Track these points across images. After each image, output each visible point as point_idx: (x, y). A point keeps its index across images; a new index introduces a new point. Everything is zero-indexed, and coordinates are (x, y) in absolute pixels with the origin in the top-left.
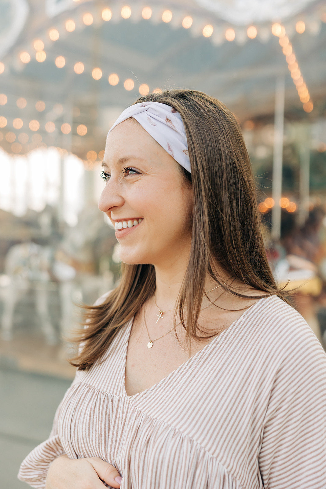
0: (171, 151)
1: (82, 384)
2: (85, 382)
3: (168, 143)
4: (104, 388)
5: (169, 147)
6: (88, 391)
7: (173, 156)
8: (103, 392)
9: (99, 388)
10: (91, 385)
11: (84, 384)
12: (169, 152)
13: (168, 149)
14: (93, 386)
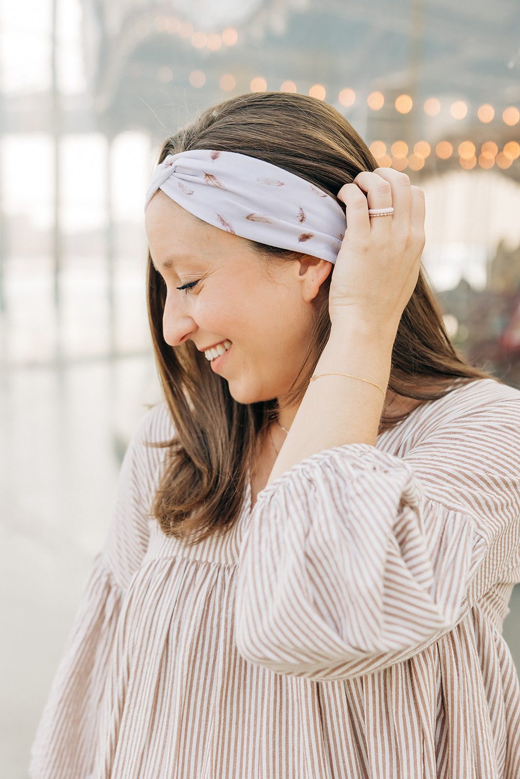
0: (228, 225)
1: (179, 560)
2: (182, 555)
3: (219, 215)
4: (226, 559)
5: (222, 221)
6: (196, 570)
7: (233, 233)
8: (228, 565)
9: (217, 561)
10: (198, 559)
11: (183, 560)
12: (224, 228)
13: (222, 225)
14: (204, 559)
